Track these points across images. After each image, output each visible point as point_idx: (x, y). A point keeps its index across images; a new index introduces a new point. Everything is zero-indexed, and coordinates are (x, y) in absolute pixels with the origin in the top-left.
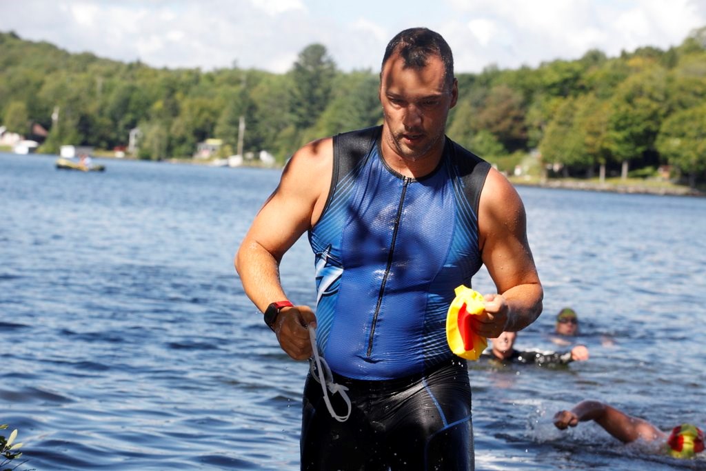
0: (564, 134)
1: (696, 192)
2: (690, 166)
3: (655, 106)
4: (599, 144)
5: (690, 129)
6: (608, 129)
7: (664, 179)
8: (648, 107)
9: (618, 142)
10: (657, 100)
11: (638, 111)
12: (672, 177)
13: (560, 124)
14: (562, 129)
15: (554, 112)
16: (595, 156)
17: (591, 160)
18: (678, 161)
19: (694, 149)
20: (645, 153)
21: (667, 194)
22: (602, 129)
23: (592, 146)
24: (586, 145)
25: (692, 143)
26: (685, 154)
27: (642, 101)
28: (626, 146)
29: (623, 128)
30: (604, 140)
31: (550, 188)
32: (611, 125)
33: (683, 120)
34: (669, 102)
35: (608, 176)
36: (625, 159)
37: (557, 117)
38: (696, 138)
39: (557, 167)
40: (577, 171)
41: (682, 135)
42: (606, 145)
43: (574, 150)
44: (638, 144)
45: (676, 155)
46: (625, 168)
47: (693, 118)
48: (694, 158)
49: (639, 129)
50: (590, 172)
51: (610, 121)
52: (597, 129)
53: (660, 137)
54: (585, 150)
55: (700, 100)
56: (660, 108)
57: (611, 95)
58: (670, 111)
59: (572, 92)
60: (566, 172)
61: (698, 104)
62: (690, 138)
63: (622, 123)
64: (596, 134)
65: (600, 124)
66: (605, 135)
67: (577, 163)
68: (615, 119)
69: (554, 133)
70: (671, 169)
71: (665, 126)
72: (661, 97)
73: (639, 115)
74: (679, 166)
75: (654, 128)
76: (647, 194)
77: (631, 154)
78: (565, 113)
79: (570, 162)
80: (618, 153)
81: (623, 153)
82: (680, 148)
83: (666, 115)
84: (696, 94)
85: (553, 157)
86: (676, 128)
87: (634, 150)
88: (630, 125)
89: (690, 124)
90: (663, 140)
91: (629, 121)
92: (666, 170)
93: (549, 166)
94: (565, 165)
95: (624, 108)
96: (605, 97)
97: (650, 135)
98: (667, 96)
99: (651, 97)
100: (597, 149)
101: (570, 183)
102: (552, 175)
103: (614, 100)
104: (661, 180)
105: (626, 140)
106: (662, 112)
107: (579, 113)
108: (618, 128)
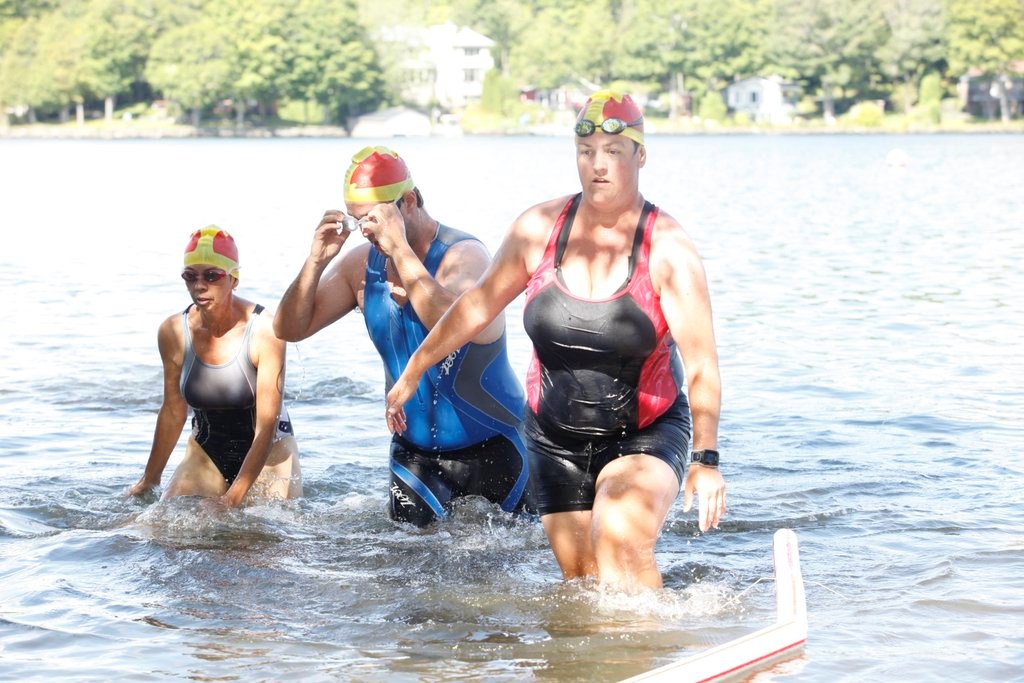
0: (26, 66)
1: (202, 131)
2: (193, 99)
3: (141, 24)
4: (72, 78)
5: (188, 51)
6: (83, 57)
7: (160, 118)
8: (133, 25)
9: (99, 73)
10: (143, 17)
11: (121, 31)
12: (169, 114)
13: (21, 53)
14: (24, 59)
15: (11, 39)
16: (69, 92)
17: (64, 99)
18: (175, 94)
19: (196, 77)
20: (133, 86)
21: (165, 137)
22: (76, 58)
23: (64, 80)
24: (56, 80)
25: (193, 69)
26: (184, 85)
27: (124, 19)
28: (110, 78)
29: (104, 54)
30: (79, 72)
31: (14, 138)
32: (88, 51)
33: (178, 41)
34: (159, 18)
35: (88, 118)
36: (108, 95)
37: (16, 45)
38: (197, 62)
39: (20, 111)
40: (48, 114)
41: (179, 60)
42: (82, 79)
43: (41, 87)
44: (124, 75)
45: (172, 87)
46: (109, 105)
47: (190, 38)
48: (197, 88)
49: (124, 55)
50: (64, 114)
51: (85, 46)
52: (68, 58)
53: (150, 64)
54: (56, 86)
55: (199, 14)
56: (149, 26)
57: (84, 13)
58: (160, 31)
59: (33, 11)
60: (33, 117)
61: (196, 20)
62: (189, 63)
63: (101, 48)
64: (69, 64)
65: (73, 51)
66: (79, 65)
67: (47, 104)
68: (92, 43)
69: (13, 66)
70: (168, 104)
71: (157, 49)
72: (149, 13)
73: (122, 37)
74: (177, 101)
75: (142, 53)
76: (139, 138)
77: (114, 88)
78: (27, 39)
79: (38, 102)
80: (99, 88)
81: (106, 88)
82: (178, 77)
83: (155, 36)
84: (192, 7)
85: (14, 98)
86: (171, 51)
87: (119, 82)
88: (112, 50)
89: (188, 45)
90: (154, 68)
91: (110, 46)
92: (162, 106)
93: (10, 110)
94: (30, 106)
95: (102, 27)
96: (76, 15)
97: (138, 61)
98: (155, 11)
99: (136, 13)
100: (71, 84)
101: (39, 129)
102: (15, 121)
103: (88, 18)
104: (156, 118)
105: (110, 70)
106: (151, 31)
107: (42, 39)
108: (97, 55)
